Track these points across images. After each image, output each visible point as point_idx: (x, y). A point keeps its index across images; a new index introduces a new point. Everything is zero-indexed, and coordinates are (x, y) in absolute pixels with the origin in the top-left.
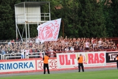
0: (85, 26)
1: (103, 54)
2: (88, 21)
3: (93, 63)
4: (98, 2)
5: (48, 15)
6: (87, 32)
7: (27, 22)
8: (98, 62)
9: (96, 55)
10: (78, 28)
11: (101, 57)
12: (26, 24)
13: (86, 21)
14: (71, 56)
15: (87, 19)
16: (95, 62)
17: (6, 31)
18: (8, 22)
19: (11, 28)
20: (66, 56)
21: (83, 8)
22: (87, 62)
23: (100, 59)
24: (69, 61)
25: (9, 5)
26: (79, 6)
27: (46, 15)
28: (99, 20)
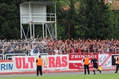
0: (92, 28)
1: (66, 58)
2: (95, 23)
3: (54, 66)
4: (105, 4)
5: (54, 15)
6: (94, 34)
7: (32, 22)
8: (60, 66)
9: (58, 58)
10: (84, 29)
11: (63, 61)
12: (31, 24)
13: (93, 23)
14: (29, 59)
15: (94, 21)
16: (57, 66)
17: (10, 30)
18: (14, 21)
19: (16, 29)
20: (24, 59)
21: (91, 9)
22: (48, 66)
23: (62, 62)
24: (27, 64)
25: (14, 5)
26: (86, 8)
27: (51, 16)
28: (106, 22)
